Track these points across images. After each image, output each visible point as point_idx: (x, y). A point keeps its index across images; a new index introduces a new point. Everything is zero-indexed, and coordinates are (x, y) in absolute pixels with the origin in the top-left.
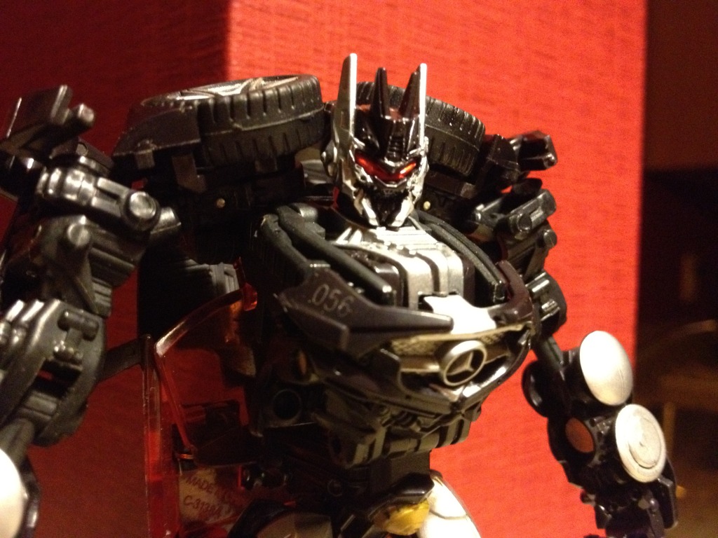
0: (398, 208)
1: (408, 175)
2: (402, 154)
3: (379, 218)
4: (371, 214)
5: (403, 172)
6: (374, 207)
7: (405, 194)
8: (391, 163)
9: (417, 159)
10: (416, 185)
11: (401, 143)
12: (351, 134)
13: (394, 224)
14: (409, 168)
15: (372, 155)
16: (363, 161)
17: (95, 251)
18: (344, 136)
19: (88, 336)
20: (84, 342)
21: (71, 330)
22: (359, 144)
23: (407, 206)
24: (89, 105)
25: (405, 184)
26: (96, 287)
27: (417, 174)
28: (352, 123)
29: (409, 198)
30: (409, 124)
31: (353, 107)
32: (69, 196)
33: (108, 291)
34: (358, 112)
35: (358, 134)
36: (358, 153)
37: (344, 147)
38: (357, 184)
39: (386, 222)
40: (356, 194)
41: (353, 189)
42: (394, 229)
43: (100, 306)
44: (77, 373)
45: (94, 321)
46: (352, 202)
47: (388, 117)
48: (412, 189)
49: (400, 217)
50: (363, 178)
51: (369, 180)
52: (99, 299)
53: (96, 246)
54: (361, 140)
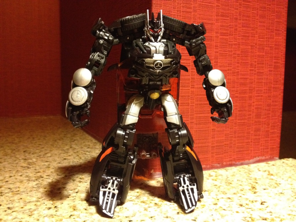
0: (158, 38)
1: (159, 32)
2: (158, 28)
3: (155, 40)
4: (153, 40)
5: (158, 31)
6: (153, 38)
7: (159, 35)
8: (156, 30)
9: (161, 29)
10: (161, 34)
11: (157, 26)
12: (148, 25)
13: (157, 41)
14: (160, 30)
15: (152, 29)
16: (151, 30)
17: (104, 45)
18: (147, 25)
19: (102, 58)
20: (102, 59)
21: (100, 57)
22: (150, 27)
23: (160, 38)
24: (103, 21)
25: (159, 33)
26: (104, 51)
27: (161, 31)
28: (148, 23)
29: (160, 36)
30: (159, 22)
31: (148, 20)
32: (100, 36)
33: (107, 52)
34: (149, 21)
35: (149, 25)
36: (150, 28)
37: (148, 27)
38: (150, 34)
39: (156, 41)
40: (150, 36)
41: (149, 35)
42: (158, 42)
43: (105, 54)
44: (100, 64)
45: (103, 56)
46: (149, 38)
47: (155, 21)
48: (160, 34)
49: (159, 40)
50: (151, 33)
51: (152, 33)
52: (105, 53)
53: (104, 44)
54: (150, 26)
